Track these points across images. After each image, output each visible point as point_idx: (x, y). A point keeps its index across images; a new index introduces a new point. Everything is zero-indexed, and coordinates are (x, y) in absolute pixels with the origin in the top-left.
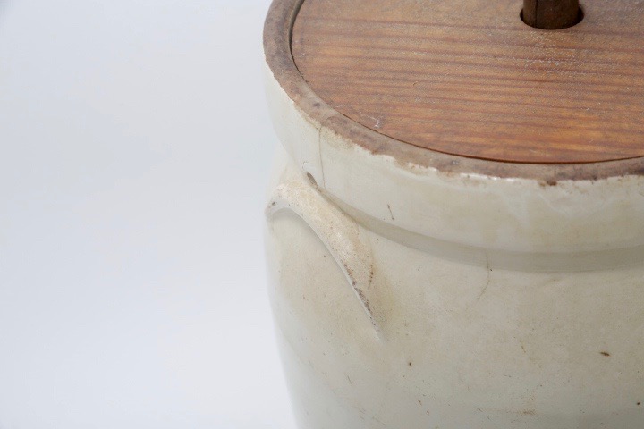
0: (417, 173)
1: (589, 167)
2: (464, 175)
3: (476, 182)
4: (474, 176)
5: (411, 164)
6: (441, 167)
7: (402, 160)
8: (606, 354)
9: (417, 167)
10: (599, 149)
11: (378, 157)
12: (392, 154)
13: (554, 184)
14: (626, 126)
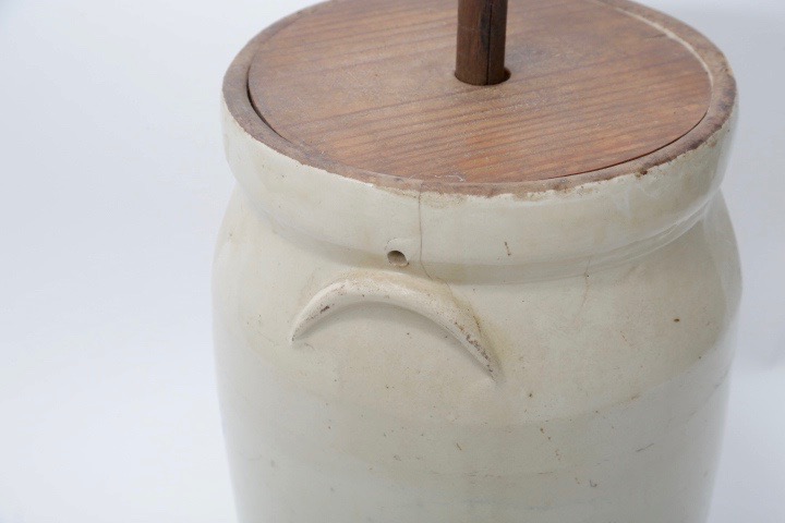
0: (537, 200)
1: (660, 154)
2: (578, 187)
3: (590, 190)
4: (587, 185)
5: (529, 194)
6: (557, 188)
7: (520, 193)
8: (678, 320)
9: (536, 194)
10: (641, 145)
11: (495, 199)
12: (508, 191)
13: (645, 173)
14: (637, 127)
